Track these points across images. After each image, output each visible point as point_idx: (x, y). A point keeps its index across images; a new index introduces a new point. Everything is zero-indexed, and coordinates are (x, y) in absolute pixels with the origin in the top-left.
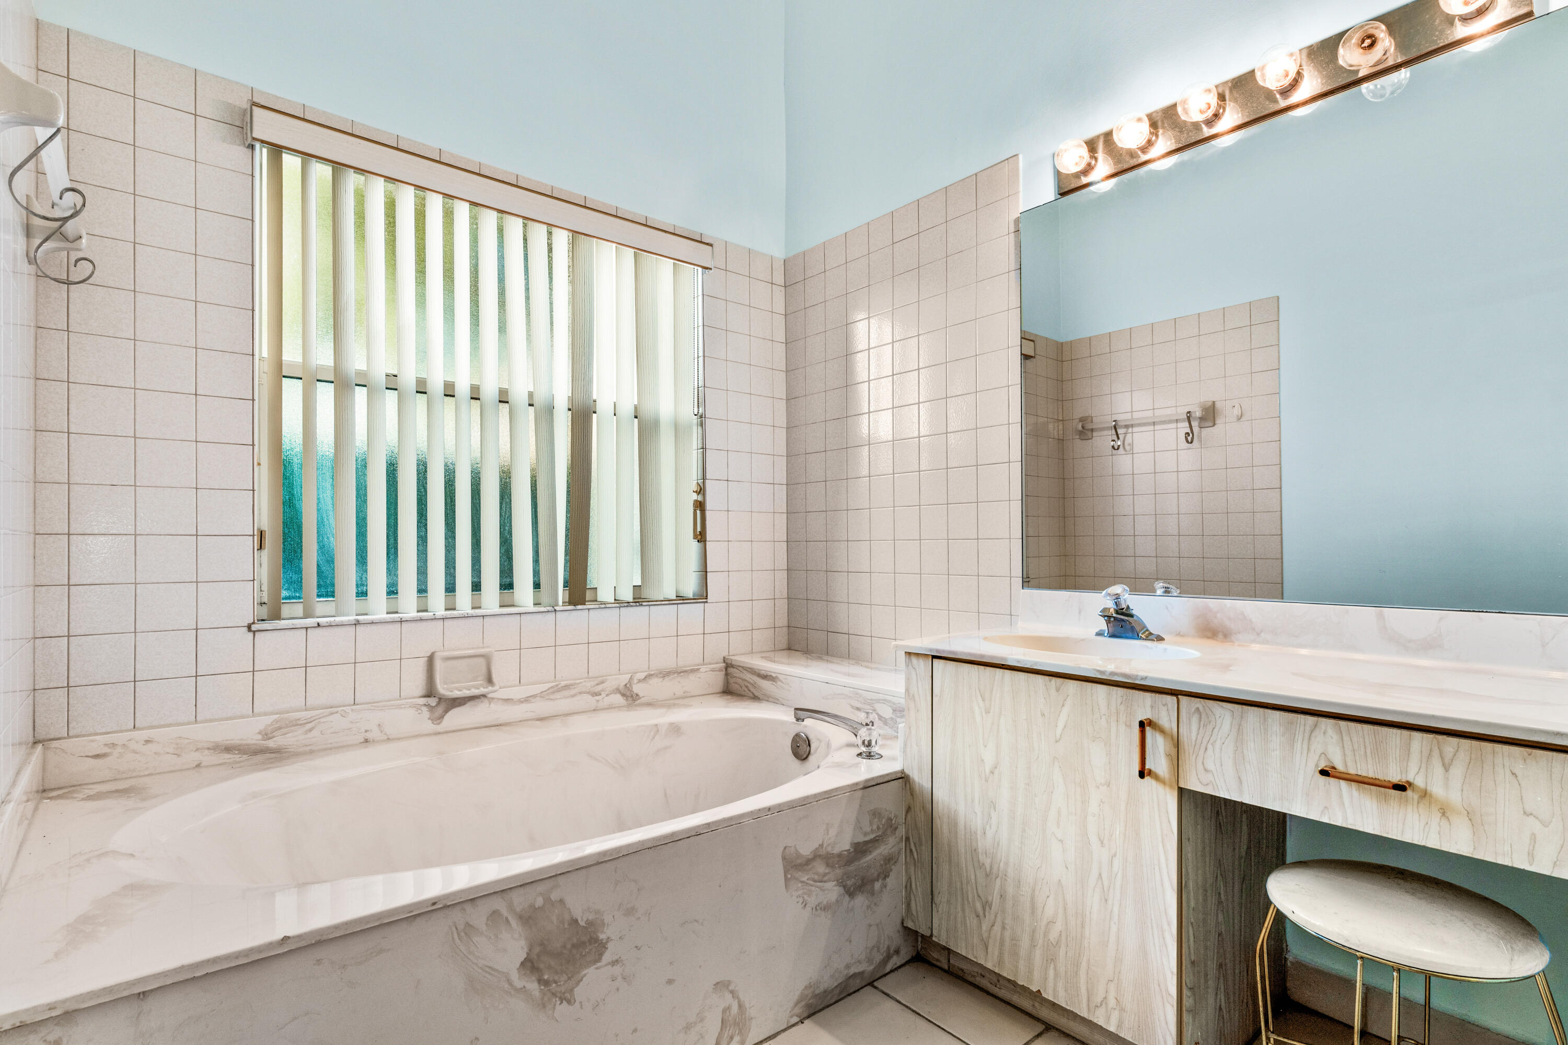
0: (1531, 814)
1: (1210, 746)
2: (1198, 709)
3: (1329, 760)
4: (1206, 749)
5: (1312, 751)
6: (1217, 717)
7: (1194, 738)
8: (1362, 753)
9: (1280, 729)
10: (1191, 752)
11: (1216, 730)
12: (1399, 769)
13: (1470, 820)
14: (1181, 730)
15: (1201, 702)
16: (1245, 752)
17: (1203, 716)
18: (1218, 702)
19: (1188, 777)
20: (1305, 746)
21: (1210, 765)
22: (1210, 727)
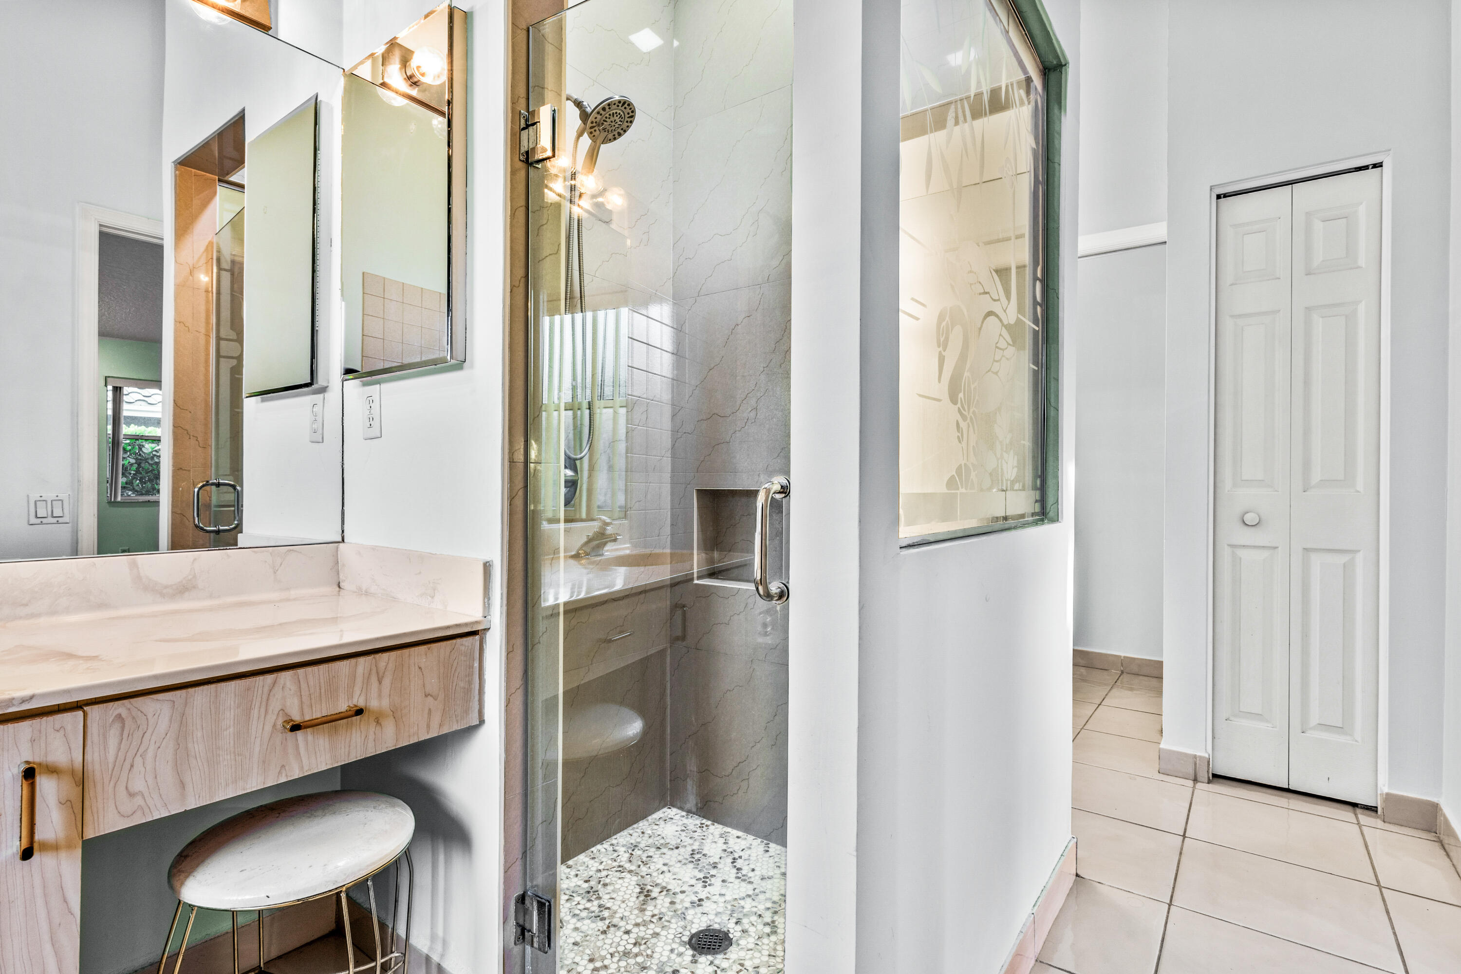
0: (429, 695)
1: (138, 760)
2: (119, 716)
3: (287, 714)
4: (132, 766)
5: (270, 711)
6: (150, 716)
7: (111, 759)
8: (318, 695)
9: (235, 702)
10: (106, 781)
11: (147, 735)
12: (346, 697)
13: (394, 718)
14: (88, 757)
15: (123, 704)
16: (190, 745)
17: (129, 722)
18: (151, 696)
19: (101, 817)
20: (263, 710)
21: (138, 785)
22: (138, 734)
